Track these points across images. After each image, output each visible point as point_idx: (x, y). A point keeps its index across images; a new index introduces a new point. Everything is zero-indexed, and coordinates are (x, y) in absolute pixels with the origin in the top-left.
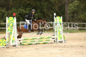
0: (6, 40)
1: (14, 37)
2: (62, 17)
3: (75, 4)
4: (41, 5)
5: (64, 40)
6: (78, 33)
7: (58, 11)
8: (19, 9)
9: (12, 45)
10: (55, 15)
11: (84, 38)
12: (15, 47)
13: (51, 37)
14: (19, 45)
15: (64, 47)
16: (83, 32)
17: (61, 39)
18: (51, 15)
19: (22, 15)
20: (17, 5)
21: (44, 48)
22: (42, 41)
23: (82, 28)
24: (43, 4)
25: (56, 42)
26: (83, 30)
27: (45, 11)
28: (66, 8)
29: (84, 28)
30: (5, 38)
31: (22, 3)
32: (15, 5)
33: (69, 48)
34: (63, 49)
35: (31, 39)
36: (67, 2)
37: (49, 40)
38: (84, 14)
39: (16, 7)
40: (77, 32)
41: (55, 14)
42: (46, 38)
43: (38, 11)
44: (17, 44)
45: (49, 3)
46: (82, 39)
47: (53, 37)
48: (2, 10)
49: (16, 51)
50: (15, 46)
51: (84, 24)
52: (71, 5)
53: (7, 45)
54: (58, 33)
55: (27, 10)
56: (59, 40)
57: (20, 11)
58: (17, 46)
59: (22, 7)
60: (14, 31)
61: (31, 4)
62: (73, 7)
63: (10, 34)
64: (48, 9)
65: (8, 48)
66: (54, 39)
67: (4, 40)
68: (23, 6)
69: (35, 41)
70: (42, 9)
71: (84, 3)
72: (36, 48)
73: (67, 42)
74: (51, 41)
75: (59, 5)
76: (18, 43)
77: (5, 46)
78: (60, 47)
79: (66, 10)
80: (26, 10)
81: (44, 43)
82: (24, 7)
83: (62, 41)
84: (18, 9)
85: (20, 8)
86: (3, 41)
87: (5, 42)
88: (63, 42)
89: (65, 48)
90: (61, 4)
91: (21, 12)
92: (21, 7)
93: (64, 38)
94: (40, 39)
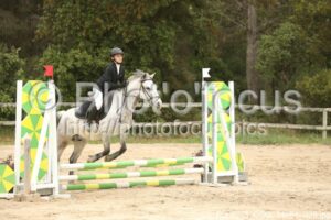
0: (13, 168)
1: (44, 156)
2: (231, 84)
3: (285, 37)
4: (154, 36)
5: (240, 173)
6: (295, 147)
7: (220, 60)
8: (73, 51)
9: (38, 191)
10: (208, 76)
11: (315, 167)
12: (47, 198)
13: (191, 161)
14: (62, 191)
15: (241, 201)
16: (314, 142)
17: (228, 169)
18: (190, 76)
19: (82, 74)
20: (65, 35)
21: (163, 202)
22: (154, 175)
23: (309, 127)
25: (209, 181)
26: (312, 136)
27: (171, 59)
28: (249, 51)
29: (318, 128)
30: (9, 163)
31: (82, 29)
32: (56, 35)
33: (256, 203)
34: (235, 206)
35: (111, 168)
36: (255, 30)
37: (183, 173)
39: (61, 42)
40: (290, 142)
41: (206, 73)
42: (171, 165)
43: (143, 59)
44: (55, 185)
45: (185, 27)
46: (307, 168)
47: (198, 160)
48: (6, 55)
49: (49, 215)
50: (48, 192)
51: (316, 112)
52: (266, 38)
53: (19, 188)
54: (218, 146)
55: (104, 56)
56: (219, 172)
57: (76, 60)
58: (56, 193)
59: (81, 44)
60: (47, 135)
61: (117, 32)
62: (277, 47)
63: (30, 146)
64: (180, 52)
65: (21, 199)
66: (201, 170)
67: (8, 168)
68: (88, 38)
69: (129, 174)
70: (157, 51)
72: (131, 201)
73: (250, 179)
74: (190, 174)
75: (224, 39)
76: (60, 181)
77: (11, 191)
78: (223, 199)
79: (249, 59)
80: (97, 54)
81: (163, 185)
82: (89, 43)
83: (233, 177)
85: (76, 48)
86: (2, 174)
87: (11, 178)
88: (237, 180)
89: (243, 206)
90: (229, 36)
91: (79, 64)
92: (78, 43)
93: (241, 165)
94: (148, 166)
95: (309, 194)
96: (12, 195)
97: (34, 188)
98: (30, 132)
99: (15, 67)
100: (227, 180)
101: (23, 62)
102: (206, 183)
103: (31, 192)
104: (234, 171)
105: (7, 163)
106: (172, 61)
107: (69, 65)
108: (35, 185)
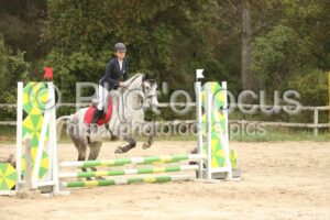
0: (15, 167)
1: (45, 155)
3: (278, 39)
4: (153, 39)
5: (233, 170)
6: (287, 144)
7: (216, 61)
8: (75, 54)
9: (39, 188)
10: (202, 76)
11: (306, 163)
12: (47, 195)
13: (187, 158)
14: (61, 188)
15: (233, 196)
16: (305, 139)
17: (222, 165)
18: (188, 77)
19: (84, 75)
20: (67, 38)
21: (158, 198)
22: (151, 172)
23: (301, 125)
24: (161, 36)
25: (204, 177)
26: (304, 133)
27: (168, 61)
28: (244, 53)
29: (310, 125)
30: (11, 161)
31: (84, 32)
32: (59, 38)
33: (248, 198)
34: (228, 202)
35: (110, 166)
36: (250, 32)
37: (179, 170)
38: (309, 75)
39: (64, 46)
40: (283, 140)
42: (167, 162)
43: (142, 61)
44: (55, 182)
45: (183, 31)
46: (299, 165)
47: (194, 157)
49: (48, 212)
50: (49, 189)
51: (308, 110)
52: (260, 40)
53: (21, 186)
54: (212, 143)
55: (104, 58)
56: (213, 168)
57: (78, 62)
58: (57, 190)
59: (83, 47)
60: (47, 134)
61: (117, 35)
62: (270, 49)
63: (31, 145)
64: (179, 55)
65: (22, 196)
66: (196, 167)
67: (10, 166)
68: (90, 41)
69: (127, 171)
70: (156, 53)
71: (308, 34)
72: (128, 198)
73: (243, 175)
74: (187, 171)
75: (220, 42)
76: (61, 179)
77: (13, 189)
78: (215, 194)
79: (244, 61)
80: (98, 56)
81: (160, 181)
82: (90, 45)
83: (226, 173)
84: (69, 54)
85: (78, 51)
86: (4, 172)
87: (13, 177)
88: (230, 176)
89: (234, 201)
90: (225, 38)
91: (81, 66)
92: (80, 46)
93: (234, 162)
94: (145, 163)
95: (298, 189)
96: (14, 192)
97: (35, 186)
98: (30, 131)
99: (21, 69)
100: (221, 176)
101: (28, 65)
102: (201, 179)
103: (32, 190)
104: (228, 168)
105: (9, 161)
106: (169, 63)
107: (72, 67)
108: (36, 182)
